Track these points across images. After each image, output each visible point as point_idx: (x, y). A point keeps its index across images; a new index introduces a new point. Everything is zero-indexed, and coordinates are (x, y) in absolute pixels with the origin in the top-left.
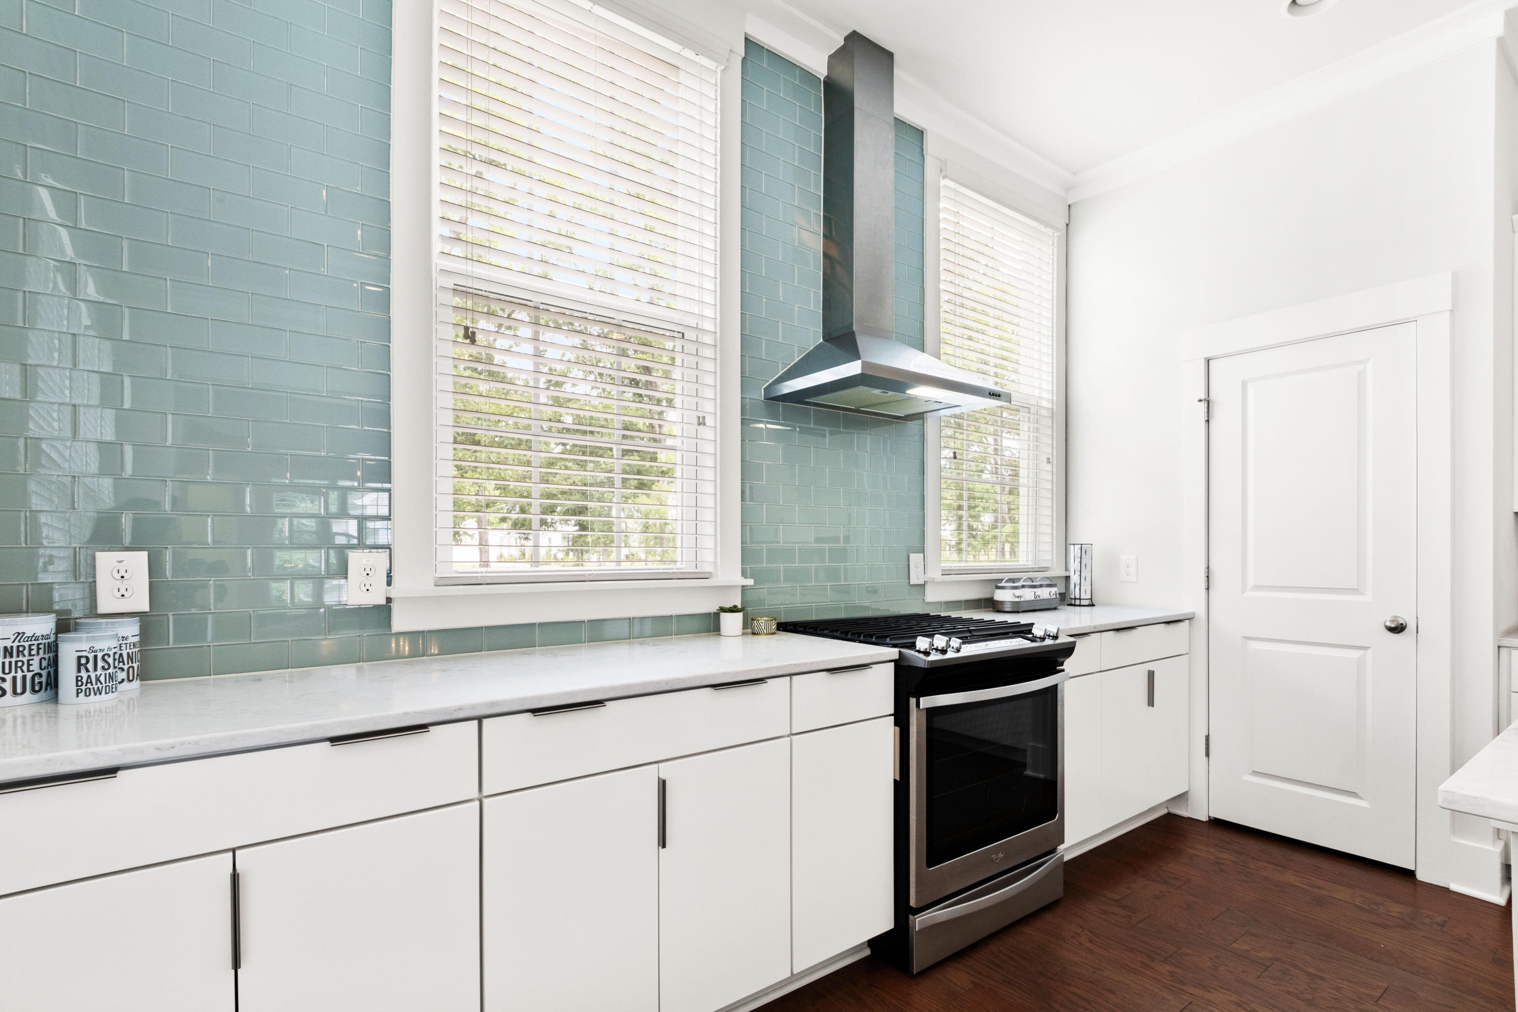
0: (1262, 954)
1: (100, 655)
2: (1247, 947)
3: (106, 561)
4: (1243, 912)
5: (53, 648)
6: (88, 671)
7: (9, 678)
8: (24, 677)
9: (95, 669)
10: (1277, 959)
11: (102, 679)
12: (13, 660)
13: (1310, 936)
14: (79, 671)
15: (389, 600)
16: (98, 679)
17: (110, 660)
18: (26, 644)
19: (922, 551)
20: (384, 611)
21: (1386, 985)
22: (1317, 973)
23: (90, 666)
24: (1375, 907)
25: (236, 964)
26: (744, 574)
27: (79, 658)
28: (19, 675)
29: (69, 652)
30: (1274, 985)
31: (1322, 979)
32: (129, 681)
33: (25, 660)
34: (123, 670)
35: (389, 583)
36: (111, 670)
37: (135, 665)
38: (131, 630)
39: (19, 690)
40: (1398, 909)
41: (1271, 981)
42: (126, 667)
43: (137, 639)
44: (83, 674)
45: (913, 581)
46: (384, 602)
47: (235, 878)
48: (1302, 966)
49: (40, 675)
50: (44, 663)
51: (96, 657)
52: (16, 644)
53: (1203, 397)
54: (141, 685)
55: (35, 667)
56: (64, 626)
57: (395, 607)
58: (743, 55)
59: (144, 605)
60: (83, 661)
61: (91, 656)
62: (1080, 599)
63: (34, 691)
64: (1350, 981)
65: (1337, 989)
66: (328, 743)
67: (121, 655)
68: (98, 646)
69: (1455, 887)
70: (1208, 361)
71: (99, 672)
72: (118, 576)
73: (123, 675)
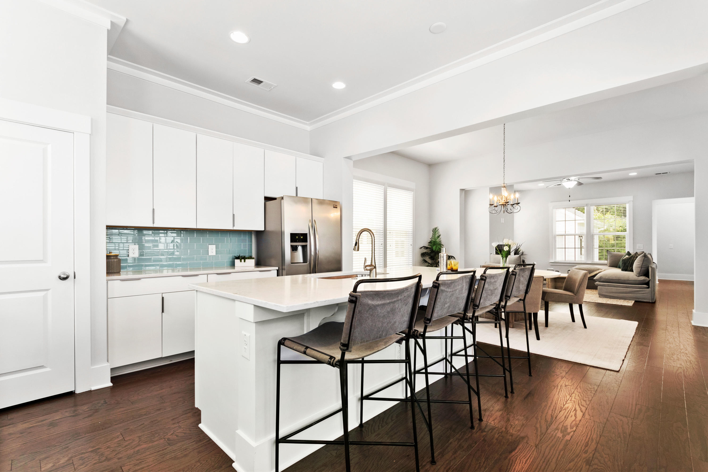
0: (62, 461)
2: (51, 465)
4: (23, 455)
10: (71, 457)
13: (70, 439)
21: (119, 433)
22: (94, 449)
24: (77, 412)
30: (85, 466)
31: (98, 449)
40: (86, 407)
41: (82, 467)
48: (85, 451)
64: (108, 441)
65: (108, 447)
69: (93, 388)
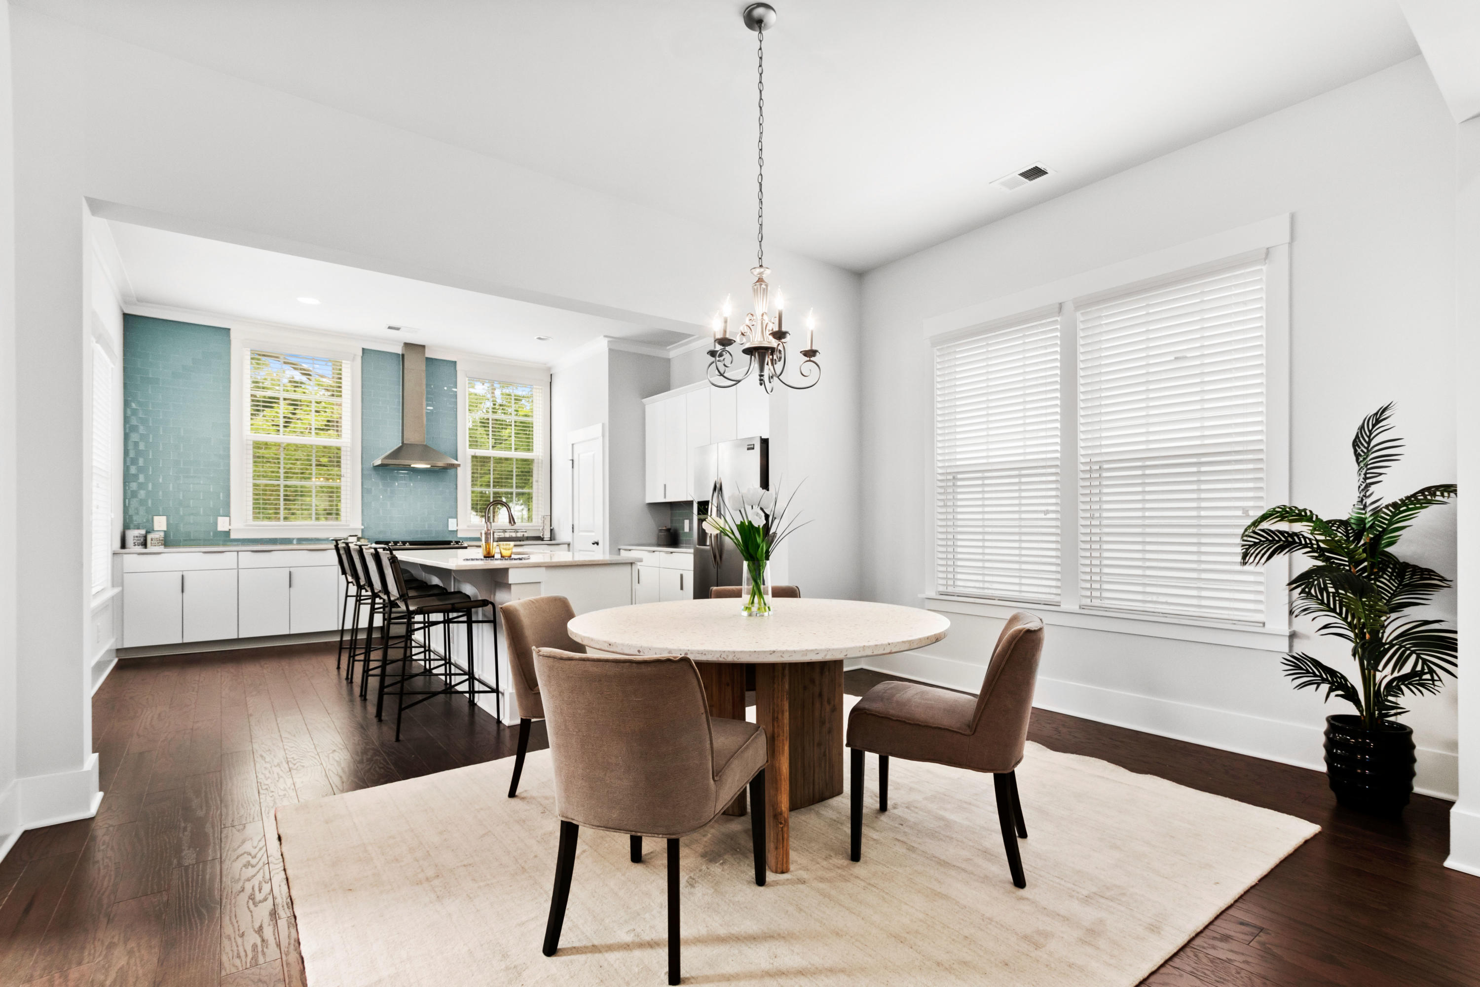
1: (156, 538)
3: (156, 519)
5: (145, 537)
7: (137, 542)
9: (155, 541)
14: (151, 541)
15: (230, 530)
16: (155, 543)
17: (158, 539)
18: (140, 535)
19: (456, 517)
20: (228, 533)
23: (153, 540)
25: (183, 591)
26: (363, 524)
28: (139, 542)
29: (149, 537)
32: (162, 545)
33: (140, 539)
35: (230, 524)
36: (158, 542)
37: (163, 542)
38: (162, 534)
43: (164, 536)
45: (450, 529)
46: (228, 530)
47: (183, 576)
49: (143, 542)
50: (144, 539)
52: (138, 535)
53: (571, 459)
54: (164, 547)
55: (142, 540)
56: (148, 532)
57: (231, 532)
58: (362, 355)
61: (154, 538)
62: (544, 538)
63: (142, 545)
66: (202, 553)
67: (160, 539)
68: (155, 536)
70: (573, 445)
72: (159, 522)
73: (160, 543)
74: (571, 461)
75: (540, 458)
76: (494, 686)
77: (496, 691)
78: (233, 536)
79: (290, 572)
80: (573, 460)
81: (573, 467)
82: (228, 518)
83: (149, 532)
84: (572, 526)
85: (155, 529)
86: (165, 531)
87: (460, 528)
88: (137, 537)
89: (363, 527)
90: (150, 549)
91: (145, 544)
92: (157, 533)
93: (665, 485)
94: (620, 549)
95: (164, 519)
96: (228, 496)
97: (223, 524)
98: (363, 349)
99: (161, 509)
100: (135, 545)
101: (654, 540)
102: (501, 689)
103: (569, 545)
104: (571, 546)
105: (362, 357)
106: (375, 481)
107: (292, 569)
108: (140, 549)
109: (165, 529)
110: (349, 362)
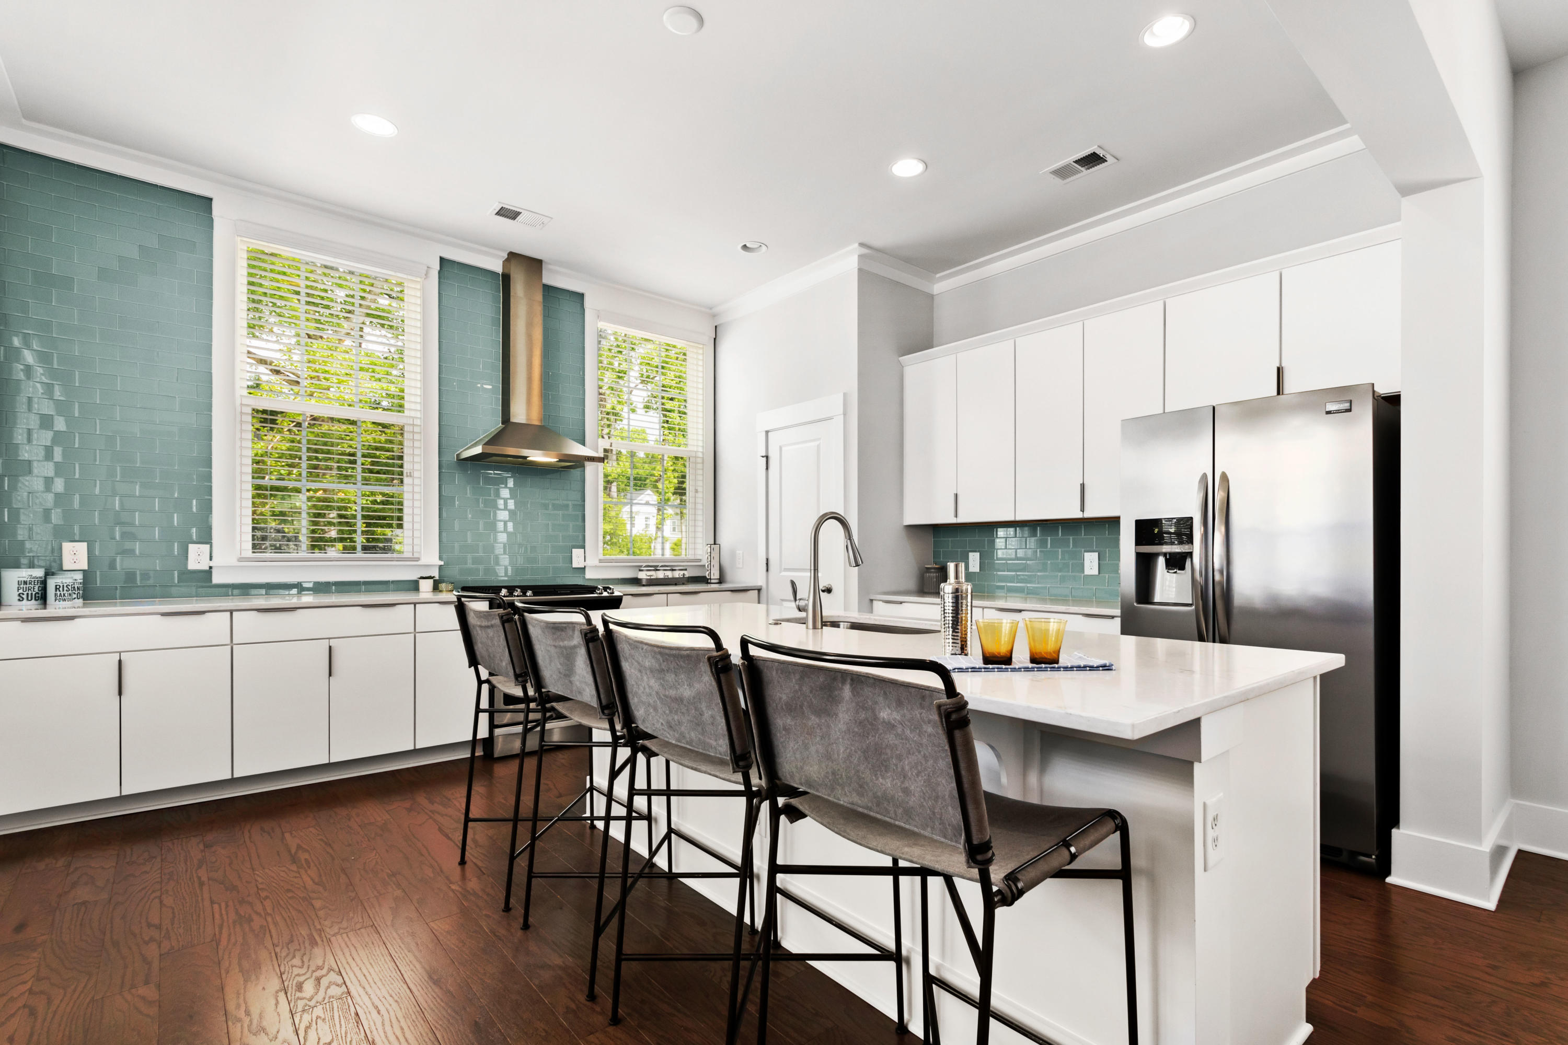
1: (65, 585)
3: (67, 547)
5: (44, 584)
6: (60, 591)
7: (25, 593)
8: (32, 594)
9: (63, 591)
11: (66, 595)
12: (27, 586)
14: (56, 591)
15: (211, 568)
16: (64, 595)
17: (70, 587)
18: (33, 580)
19: (583, 547)
20: (209, 572)
23: (61, 589)
25: (120, 693)
26: (441, 558)
27: (56, 586)
28: (30, 592)
29: (51, 583)
32: (78, 599)
33: (32, 586)
34: (75, 593)
35: (211, 559)
36: (70, 592)
37: (81, 592)
38: (79, 577)
39: (30, 599)
42: (76, 592)
43: (82, 581)
44: (58, 592)
45: (575, 565)
46: (208, 568)
47: (120, 662)
49: (38, 593)
50: (40, 589)
51: (63, 586)
52: (29, 579)
53: (764, 455)
54: (84, 603)
55: (36, 590)
56: (49, 573)
57: (214, 571)
58: (439, 269)
59: (85, 566)
60: (58, 587)
61: (61, 585)
62: (710, 579)
63: (36, 600)
66: (159, 616)
67: (74, 587)
68: (64, 581)
70: (767, 432)
71: (65, 592)
72: (73, 553)
73: (75, 596)
74: (765, 459)
75: (700, 455)
76: (891, 945)
77: (896, 957)
78: (217, 579)
79: (330, 647)
80: (767, 457)
81: (767, 468)
82: (208, 546)
83: (53, 574)
84: (765, 562)
85: (64, 569)
86: (84, 571)
87: (589, 562)
88: (25, 583)
89: (442, 563)
90: (56, 607)
91: (42, 598)
92: (69, 574)
93: (956, 495)
94: (872, 600)
95: (82, 547)
96: (207, 507)
97: (197, 558)
98: (442, 259)
99: (76, 529)
100: (21, 599)
101: (912, 584)
102: (904, 952)
103: (759, 590)
104: (763, 593)
105: (439, 272)
106: (461, 486)
107: (333, 643)
108: (30, 608)
109: (86, 568)
110: (419, 279)
